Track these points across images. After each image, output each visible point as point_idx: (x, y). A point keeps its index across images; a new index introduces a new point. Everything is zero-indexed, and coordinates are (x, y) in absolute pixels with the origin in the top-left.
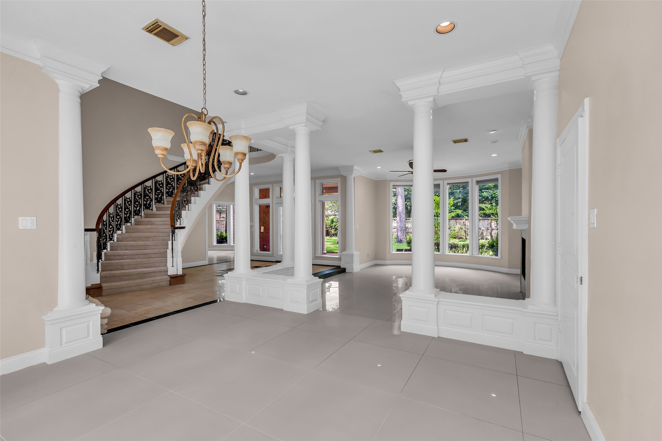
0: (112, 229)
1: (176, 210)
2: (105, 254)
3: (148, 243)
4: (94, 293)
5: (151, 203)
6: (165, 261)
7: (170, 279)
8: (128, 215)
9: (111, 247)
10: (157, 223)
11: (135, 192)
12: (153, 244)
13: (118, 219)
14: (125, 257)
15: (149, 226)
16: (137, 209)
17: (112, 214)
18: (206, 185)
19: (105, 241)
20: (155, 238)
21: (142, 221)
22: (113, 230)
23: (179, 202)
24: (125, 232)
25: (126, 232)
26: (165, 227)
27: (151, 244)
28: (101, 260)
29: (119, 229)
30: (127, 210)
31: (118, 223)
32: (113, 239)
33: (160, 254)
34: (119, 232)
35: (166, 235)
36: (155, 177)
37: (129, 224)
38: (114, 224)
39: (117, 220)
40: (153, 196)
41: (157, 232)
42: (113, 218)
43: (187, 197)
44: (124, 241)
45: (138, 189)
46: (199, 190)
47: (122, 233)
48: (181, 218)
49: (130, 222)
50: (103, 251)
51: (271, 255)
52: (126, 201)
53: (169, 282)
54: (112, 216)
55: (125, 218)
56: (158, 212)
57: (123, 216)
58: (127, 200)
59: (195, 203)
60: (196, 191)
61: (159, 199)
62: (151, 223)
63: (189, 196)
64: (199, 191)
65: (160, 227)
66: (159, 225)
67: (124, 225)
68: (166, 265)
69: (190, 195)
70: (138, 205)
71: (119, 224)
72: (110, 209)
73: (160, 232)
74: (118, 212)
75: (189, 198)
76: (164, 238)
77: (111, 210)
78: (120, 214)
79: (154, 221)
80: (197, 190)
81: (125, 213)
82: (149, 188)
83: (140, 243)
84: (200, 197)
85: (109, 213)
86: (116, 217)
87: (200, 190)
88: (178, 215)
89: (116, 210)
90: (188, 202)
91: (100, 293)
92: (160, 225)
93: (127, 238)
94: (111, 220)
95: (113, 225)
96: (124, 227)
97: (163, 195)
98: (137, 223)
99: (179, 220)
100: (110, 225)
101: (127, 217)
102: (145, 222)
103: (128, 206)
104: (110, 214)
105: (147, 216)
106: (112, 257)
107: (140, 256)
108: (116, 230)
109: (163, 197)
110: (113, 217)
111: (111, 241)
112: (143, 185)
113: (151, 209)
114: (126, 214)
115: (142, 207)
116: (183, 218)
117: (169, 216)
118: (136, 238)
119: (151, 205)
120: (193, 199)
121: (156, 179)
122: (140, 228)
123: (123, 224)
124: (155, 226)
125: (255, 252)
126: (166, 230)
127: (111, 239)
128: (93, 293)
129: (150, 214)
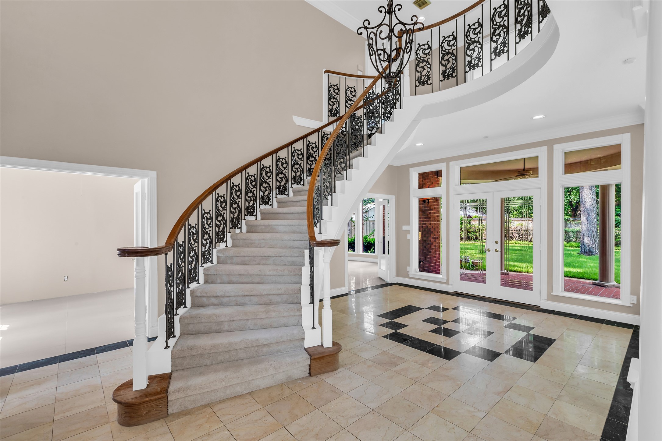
0: (208, 242)
1: (315, 203)
2: (192, 293)
3: (267, 270)
4: (147, 413)
5: (271, 195)
6: (299, 314)
7: (309, 361)
8: (236, 215)
9: (206, 275)
10: (281, 229)
11: (247, 175)
12: (274, 273)
13: (219, 221)
14: (225, 300)
15: (268, 236)
16: (250, 205)
17: (209, 213)
18: (360, 158)
19: (193, 265)
20: (277, 258)
21: (257, 226)
22: (211, 242)
23: (318, 188)
24: (231, 246)
25: (234, 246)
26: (294, 236)
27: (271, 273)
28: (184, 306)
29: (220, 240)
30: (234, 206)
31: (219, 229)
32: (211, 259)
33: (287, 296)
34: (222, 245)
35: (296, 255)
36: (276, 151)
37: (237, 231)
38: (212, 231)
39: (218, 223)
40: (274, 183)
41: (281, 248)
42: (210, 221)
43: (330, 180)
44: (227, 264)
45: (252, 170)
46: (348, 168)
47: (226, 246)
48: (322, 219)
49: (239, 226)
50: (188, 287)
51: (445, 281)
52: (233, 190)
53: (308, 367)
54: (208, 216)
55: (232, 221)
56: (281, 210)
57: (228, 216)
58: (234, 188)
59: (343, 192)
60: (343, 169)
61: (281, 187)
62: (270, 230)
63: (333, 180)
64: (347, 170)
65: (286, 237)
66: (283, 233)
67: (230, 232)
68: (299, 324)
69: (335, 176)
70: (252, 198)
71: (220, 232)
72: (204, 203)
73: (286, 247)
74: (219, 210)
75: (333, 183)
76: (294, 259)
77: (208, 204)
78: (222, 213)
79: (275, 225)
80: (345, 169)
81: (231, 212)
82: (268, 170)
83: (253, 269)
84: (351, 180)
85: (203, 212)
86: (217, 218)
87: (350, 169)
88: (316, 215)
89: (217, 205)
90: (332, 190)
91: (161, 411)
92: (285, 232)
93: (232, 258)
94: (207, 224)
95: (211, 233)
96: (229, 235)
97: (287, 181)
98: (251, 229)
99: (318, 225)
100: (205, 233)
101: (234, 218)
102: (261, 227)
103: (236, 199)
104: (205, 213)
105: (265, 216)
106: (204, 299)
107: (252, 297)
108: (216, 243)
109: (287, 185)
110: (211, 218)
111: (206, 263)
112: (259, 163)
113: (271, 205)
114: (234, 214)
115: (258, 201)
116: (326, 221)
117: (305, 216)
118: (246, 258)
119: (271, 198)
120: (338, 183)
121: (278, 154)
122: (253, 238)
123: (228, 231)
124: (278, 235)
125: (413, 273)
126: (297, 244)
127: (206, 260)
128: (147, 411)
129: (269, 213)
